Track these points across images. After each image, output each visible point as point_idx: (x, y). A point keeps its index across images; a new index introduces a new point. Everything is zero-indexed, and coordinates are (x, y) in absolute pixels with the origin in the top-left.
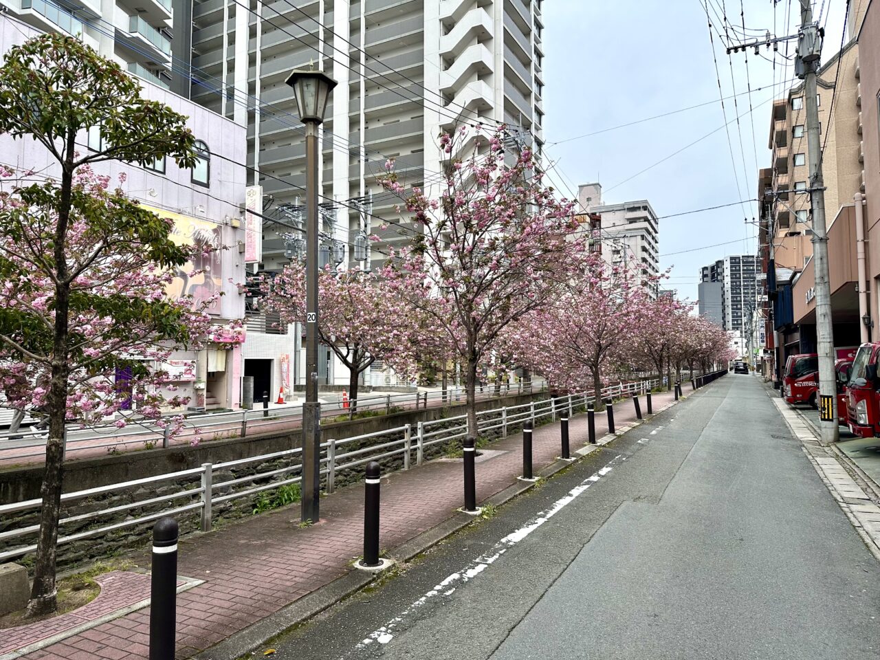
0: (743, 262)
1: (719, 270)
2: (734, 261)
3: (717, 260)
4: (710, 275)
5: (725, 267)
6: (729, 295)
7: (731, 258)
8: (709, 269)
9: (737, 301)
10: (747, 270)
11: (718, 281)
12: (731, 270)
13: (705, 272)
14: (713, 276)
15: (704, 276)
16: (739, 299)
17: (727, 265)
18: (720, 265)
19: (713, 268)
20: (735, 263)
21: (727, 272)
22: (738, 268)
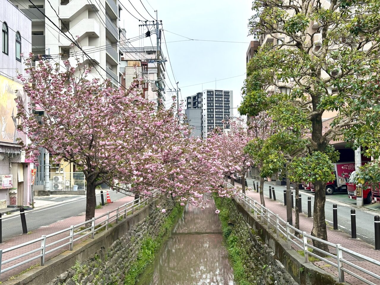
0: (216, 95)
1: (199, 100)
2: (210, 93)
3: (198, 92)
4: (192, 103)
5: (203, 97)
6: (205, 118)
7: (208, 92)
8: (192, 98)
9: (211, 123)
10: (218, 101)
11: (198, 108)
12: (208, 100)
13: (189, 101)
14: (194, 104)
15: (188, 103)
16: (212, 121)
17: (205, 96)
18: (200, 96)
19: (194, 98)
20: (210, 95)
21: (205, 102)
22: (212, 99)
